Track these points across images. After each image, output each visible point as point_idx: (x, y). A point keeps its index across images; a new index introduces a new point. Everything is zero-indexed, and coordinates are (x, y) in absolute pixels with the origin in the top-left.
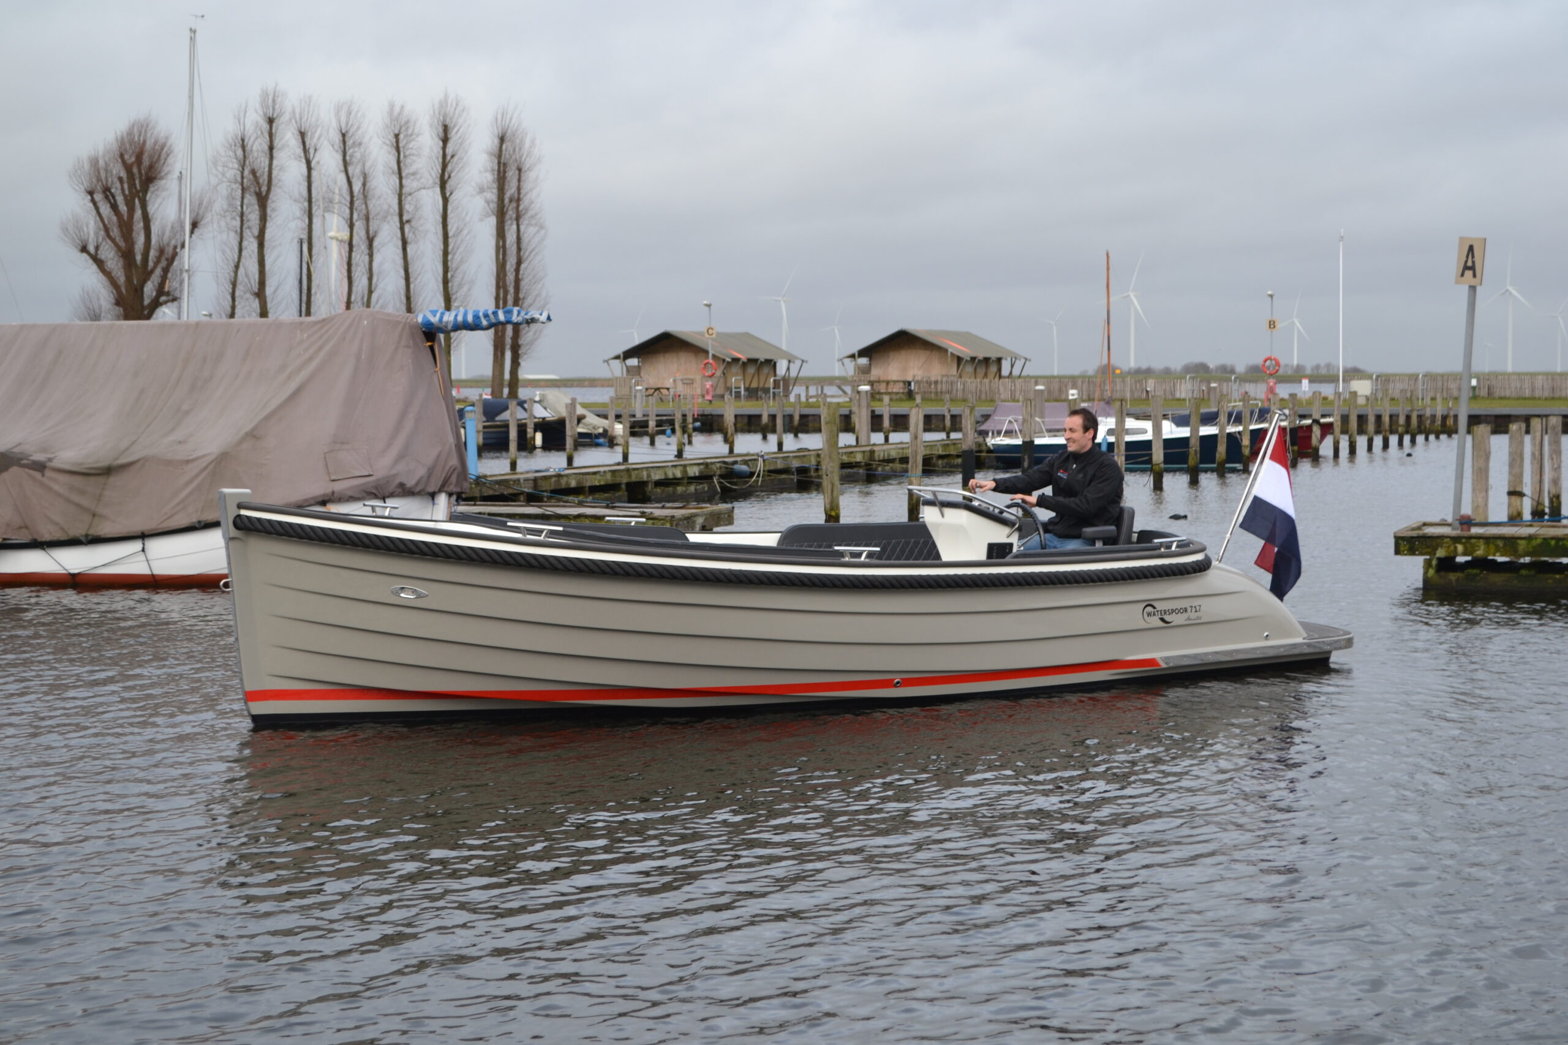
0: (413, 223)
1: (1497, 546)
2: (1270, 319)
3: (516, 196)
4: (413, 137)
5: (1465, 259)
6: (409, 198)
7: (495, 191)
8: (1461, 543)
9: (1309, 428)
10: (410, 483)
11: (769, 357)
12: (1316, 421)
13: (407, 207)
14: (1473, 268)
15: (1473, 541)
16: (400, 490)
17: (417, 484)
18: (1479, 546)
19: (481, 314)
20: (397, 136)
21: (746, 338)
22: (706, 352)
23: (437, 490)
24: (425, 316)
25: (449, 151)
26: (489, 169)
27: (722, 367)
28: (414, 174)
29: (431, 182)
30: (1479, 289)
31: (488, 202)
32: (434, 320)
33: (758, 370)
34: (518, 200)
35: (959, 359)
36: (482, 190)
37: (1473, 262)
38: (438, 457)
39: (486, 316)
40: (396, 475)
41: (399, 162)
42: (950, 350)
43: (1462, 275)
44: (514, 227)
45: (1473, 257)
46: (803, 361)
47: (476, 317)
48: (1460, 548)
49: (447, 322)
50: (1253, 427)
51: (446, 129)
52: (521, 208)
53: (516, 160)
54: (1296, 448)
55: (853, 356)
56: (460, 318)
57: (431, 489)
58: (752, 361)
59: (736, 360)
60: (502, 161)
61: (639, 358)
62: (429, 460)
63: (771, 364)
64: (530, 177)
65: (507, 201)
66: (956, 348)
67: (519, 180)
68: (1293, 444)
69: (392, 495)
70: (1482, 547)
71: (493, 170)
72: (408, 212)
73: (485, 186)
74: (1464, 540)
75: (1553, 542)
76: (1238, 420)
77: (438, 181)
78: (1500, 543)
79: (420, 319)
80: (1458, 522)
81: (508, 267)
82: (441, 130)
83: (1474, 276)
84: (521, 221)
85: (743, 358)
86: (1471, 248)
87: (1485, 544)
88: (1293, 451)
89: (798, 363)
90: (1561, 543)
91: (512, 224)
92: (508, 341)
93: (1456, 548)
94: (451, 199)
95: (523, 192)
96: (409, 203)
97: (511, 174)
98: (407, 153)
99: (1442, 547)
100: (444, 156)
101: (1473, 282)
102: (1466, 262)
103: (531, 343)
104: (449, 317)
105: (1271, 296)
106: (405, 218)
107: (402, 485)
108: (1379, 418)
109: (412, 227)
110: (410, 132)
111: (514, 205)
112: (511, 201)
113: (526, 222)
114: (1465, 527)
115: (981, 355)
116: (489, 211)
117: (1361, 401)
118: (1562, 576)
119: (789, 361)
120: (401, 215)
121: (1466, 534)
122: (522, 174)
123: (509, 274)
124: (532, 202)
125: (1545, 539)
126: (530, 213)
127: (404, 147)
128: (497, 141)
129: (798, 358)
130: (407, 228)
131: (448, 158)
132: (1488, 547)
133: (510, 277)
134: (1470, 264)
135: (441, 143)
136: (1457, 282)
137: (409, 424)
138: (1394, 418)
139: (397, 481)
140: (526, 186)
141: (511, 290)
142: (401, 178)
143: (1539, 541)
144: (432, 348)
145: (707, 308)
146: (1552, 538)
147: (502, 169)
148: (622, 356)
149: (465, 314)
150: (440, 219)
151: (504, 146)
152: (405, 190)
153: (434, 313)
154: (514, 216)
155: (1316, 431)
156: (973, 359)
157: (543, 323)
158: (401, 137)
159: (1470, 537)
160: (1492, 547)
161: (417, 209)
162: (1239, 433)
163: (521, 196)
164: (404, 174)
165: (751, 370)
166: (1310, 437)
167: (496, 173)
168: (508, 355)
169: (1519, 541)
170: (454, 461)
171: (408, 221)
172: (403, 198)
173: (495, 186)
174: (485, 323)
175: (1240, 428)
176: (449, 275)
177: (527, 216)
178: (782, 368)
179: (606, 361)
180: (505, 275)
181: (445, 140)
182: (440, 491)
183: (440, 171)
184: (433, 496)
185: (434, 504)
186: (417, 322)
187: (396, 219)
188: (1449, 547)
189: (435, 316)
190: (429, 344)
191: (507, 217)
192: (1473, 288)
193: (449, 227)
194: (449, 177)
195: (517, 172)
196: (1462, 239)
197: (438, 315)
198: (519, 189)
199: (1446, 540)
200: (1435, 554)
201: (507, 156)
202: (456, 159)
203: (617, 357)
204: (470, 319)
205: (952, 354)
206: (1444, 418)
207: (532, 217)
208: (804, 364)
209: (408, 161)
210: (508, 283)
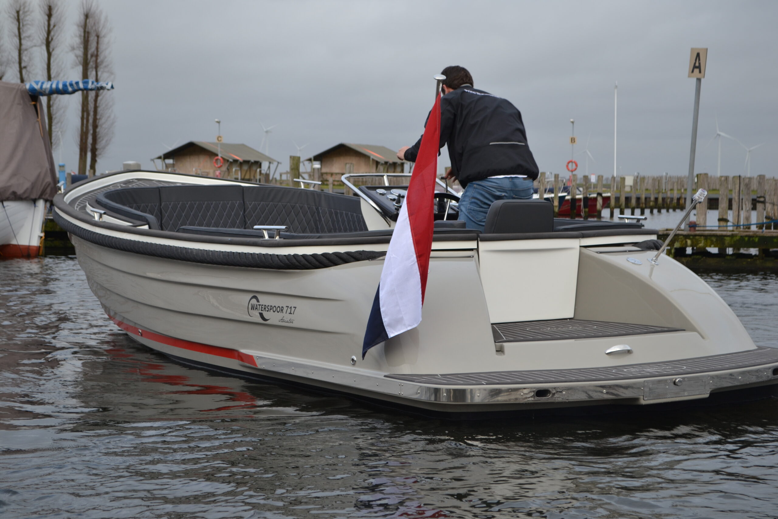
0: (28, 68)
1: (712, 241)
2: (572, 136)
3: (95, 53)
4: (28, 13)
5: (694, 61)
6: (26, 52)
7: (82, 50)
8: (689, 239)
9: (595, 199)
10: (20, 191)
11: (257, 159)
12: (599, 194)
13: (25, 58)
14: (699, 67)
15: (697, 237)
16: (13, 196)
17: (25, 192)
18: (701, 241)
19: (68, 84)
20: (18, 12)
21: (242, 147)
22: (217, 155)
23: (37, 197)
24: (31, 85)
25: (52, 23)
26: (78, 35)
27: (227, 165)
28: (29, 37)
29: (40, 42)
30: (702, 80)
31: (77, 56)
32: (37, 87)
33: (250, 167)
34: (97, 56)
35: (377, 163)
36: (73, 49)
37: (700, 64)
38: (39, 176)
39: (71, 85)
40: (10, 186)
41: (19, 29)
42: (372, 157)
43: (693, 71)
44: (94, 73)
45: (699, 60)
46: (278, 163)
47: (65, 85)
48: (689, 242)
49: (45, 89)
50: (560, 195)
51: (50, 9)
52: (99, 61)
53: (96, 30)
54: (587, 210)
55: (310, 160)
56: (54, 86)
57: (33, 196)
58: (246, 162)
59: (236, 161)
60: (87, 30)
61: (173, 159)
62: (32, 178)
63: (258, 164)
64: (104, 41)
65: (89, 56)
66: (375, 155)
67: (98, 43)
68: (585, 207)
69: (8, 199)
70: (703, 242)
71: (80, 36)
72: (24, 61)
73: (75, 46)
74: (691, 237)
75: (746, 239)
76: (551, 191)
77: (45, 42)
78: (714, 239)
79: (28, 86)
80: (688, 226)
81: (90, 98)
82: (46, 8)
83: (700, 72)
84: (98, 69)
85: (241, 159)
86: (698, 55)
87: (705, 239)
88: (585, 212)
89: (275, 164)
90: (751, 239)
91: (92, 71)
92: (89, 146)
93: (686, 242)
94: (53, 53)
95: (100, 50)
96: (26, 56)
97: (93, 39)
98: (25, 23)
99: (678, 241)
100: (49, 25)
101: (699, 76)
102: (695, 63)
103: (104, 148)
104: (47, 86)
105: (573, 122)
106: (23, 65)
107: (14, 193)
108: (638, 199)
109: (27, 71)
110: (26, 9)
111: (94, 59)
112: (92, 56)
113: (102, 70)
114: (692, 229)
115: (391, 161)
116: (78, 62)
117: (627, 189)
118: (752, 260)
119: (270, 163)
120: (20, 63)
121: (693, 233)
122: (100, 39)
123: (90, 103)
124: (105, 57)
125: (741, 237)
126: (104, 64)
127: (22, 19)
128: (83, 17)
129: (275, 161)
130: (24, 72)
131: (52, 27)
132: (706, 241)
133: (91, 106)
134: (697, 64)
135: (46, 18)
136: (689, 76)
137: (19, 154)
138: (648, 199)
139: (11, 190)
140: (102, 47)
141: (92, 113)
142: (20, 39)
143: (738, 238)
144: (35, 106)
145: (218, 124)
146: (746, 236)
147: (86, 35)
148: (163, 157)
149: (57, 84)
150: (46, 66)
151: (88, 21)
152: (23, 47)
153: (37, 83)
154: (94, 66)
155: (600, 201)
156: (386, 163)
157: (108, 90)
158: (21, 13)
159: (696, 235)
160: (709, 242)
161: (30, 59)
162: (552, 198)
163: (99, 53)
164: (22, 37)
165: (245, 168)
166: (596, 205)
167: (82, 38)
168: (89, 155)
169: (726, 238)
170: (49, 179)
171: (25, 67)
172: (22, 52)
173: (82, 46)
174: (70, 89)
175: (553, 195)
176: (51, 103)
177: (102, 66)
178: (265, 166)
179: (153, 160)
180: (88, 104)
181: (50, 16)
182: (40, 198)
183: (46, 35)
184: (34, 201)
185: (35, 206)
186: (26, 88)
187: (17, 65)
188: (682, 241)
189: (37, 84)
190: (33, 103)
191: (90, 66)
192: (699, 80)
193: (52, 71)
194: (52, 39)
195: (96, 38)
196: (692, 50)
197: (40, 84)
198: (97, 48)
199: (680, 237)
200: (673, 246)
201: (90, 27)
202: (56, 28)
203: (160, 158)
204: (61, 86)
205: (373, 160)
206: (679, 199)
207: (105, 67)
208: (279, 165)
209: (25, 28)
210: (89, 108)
